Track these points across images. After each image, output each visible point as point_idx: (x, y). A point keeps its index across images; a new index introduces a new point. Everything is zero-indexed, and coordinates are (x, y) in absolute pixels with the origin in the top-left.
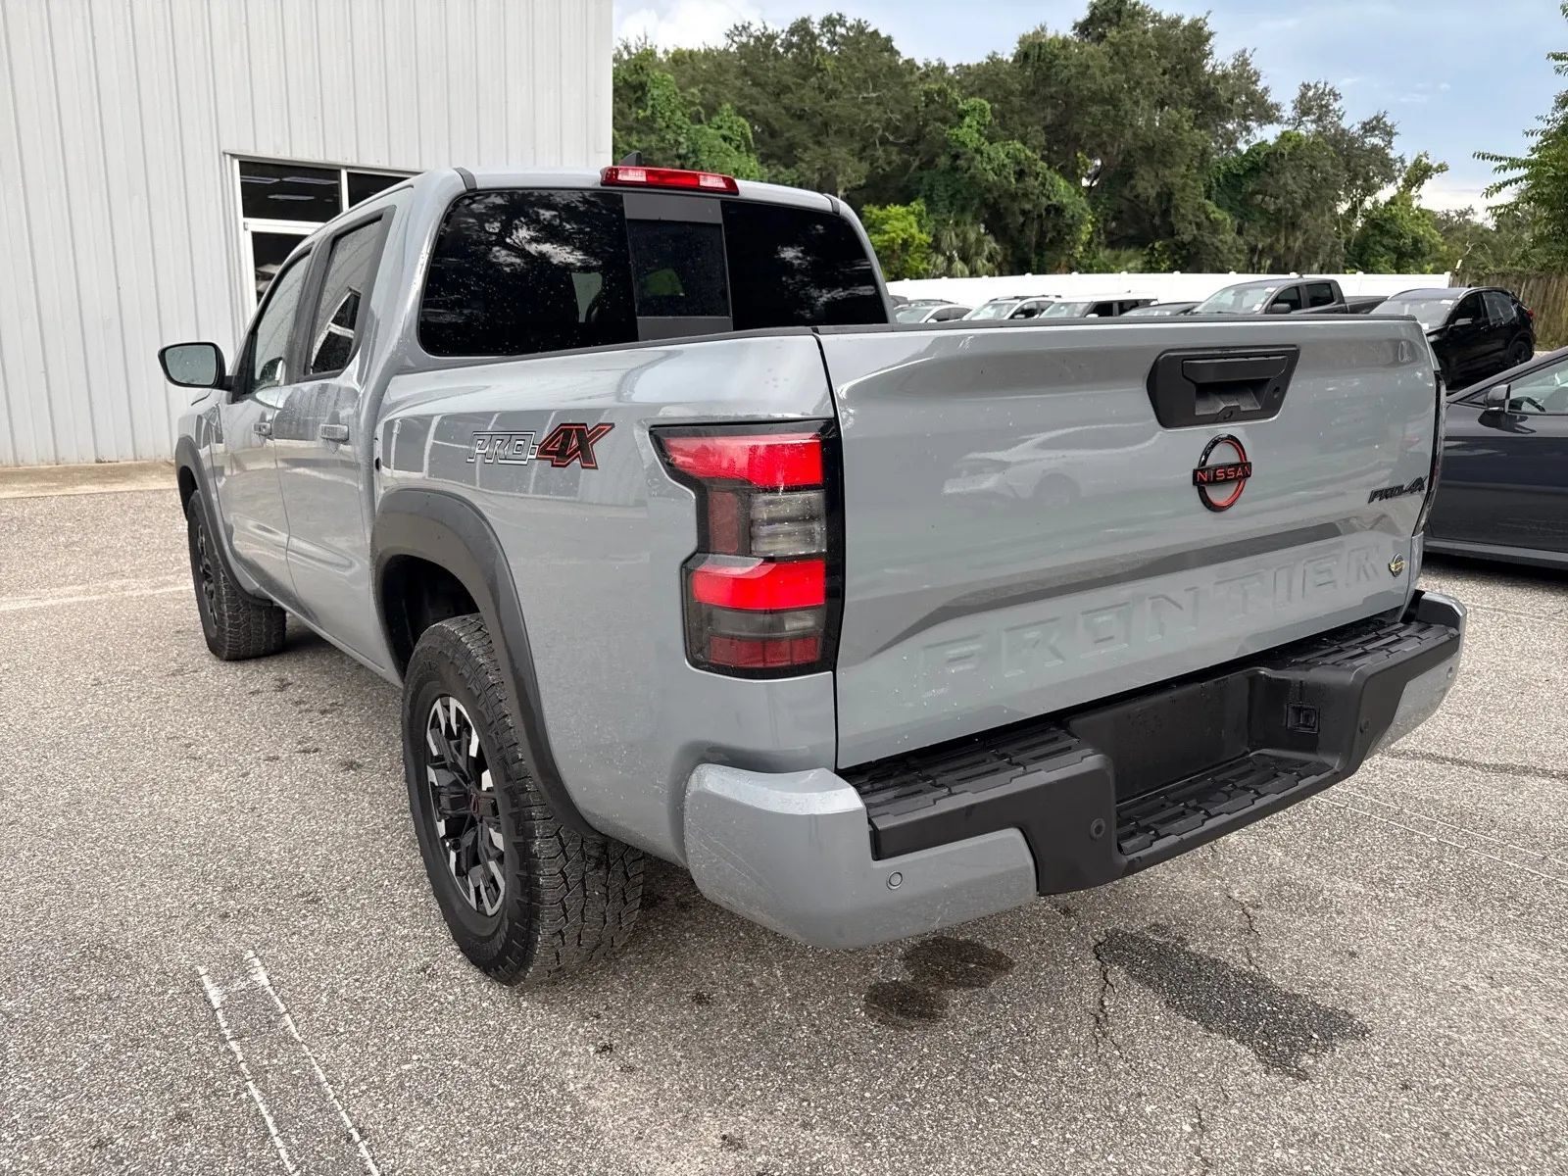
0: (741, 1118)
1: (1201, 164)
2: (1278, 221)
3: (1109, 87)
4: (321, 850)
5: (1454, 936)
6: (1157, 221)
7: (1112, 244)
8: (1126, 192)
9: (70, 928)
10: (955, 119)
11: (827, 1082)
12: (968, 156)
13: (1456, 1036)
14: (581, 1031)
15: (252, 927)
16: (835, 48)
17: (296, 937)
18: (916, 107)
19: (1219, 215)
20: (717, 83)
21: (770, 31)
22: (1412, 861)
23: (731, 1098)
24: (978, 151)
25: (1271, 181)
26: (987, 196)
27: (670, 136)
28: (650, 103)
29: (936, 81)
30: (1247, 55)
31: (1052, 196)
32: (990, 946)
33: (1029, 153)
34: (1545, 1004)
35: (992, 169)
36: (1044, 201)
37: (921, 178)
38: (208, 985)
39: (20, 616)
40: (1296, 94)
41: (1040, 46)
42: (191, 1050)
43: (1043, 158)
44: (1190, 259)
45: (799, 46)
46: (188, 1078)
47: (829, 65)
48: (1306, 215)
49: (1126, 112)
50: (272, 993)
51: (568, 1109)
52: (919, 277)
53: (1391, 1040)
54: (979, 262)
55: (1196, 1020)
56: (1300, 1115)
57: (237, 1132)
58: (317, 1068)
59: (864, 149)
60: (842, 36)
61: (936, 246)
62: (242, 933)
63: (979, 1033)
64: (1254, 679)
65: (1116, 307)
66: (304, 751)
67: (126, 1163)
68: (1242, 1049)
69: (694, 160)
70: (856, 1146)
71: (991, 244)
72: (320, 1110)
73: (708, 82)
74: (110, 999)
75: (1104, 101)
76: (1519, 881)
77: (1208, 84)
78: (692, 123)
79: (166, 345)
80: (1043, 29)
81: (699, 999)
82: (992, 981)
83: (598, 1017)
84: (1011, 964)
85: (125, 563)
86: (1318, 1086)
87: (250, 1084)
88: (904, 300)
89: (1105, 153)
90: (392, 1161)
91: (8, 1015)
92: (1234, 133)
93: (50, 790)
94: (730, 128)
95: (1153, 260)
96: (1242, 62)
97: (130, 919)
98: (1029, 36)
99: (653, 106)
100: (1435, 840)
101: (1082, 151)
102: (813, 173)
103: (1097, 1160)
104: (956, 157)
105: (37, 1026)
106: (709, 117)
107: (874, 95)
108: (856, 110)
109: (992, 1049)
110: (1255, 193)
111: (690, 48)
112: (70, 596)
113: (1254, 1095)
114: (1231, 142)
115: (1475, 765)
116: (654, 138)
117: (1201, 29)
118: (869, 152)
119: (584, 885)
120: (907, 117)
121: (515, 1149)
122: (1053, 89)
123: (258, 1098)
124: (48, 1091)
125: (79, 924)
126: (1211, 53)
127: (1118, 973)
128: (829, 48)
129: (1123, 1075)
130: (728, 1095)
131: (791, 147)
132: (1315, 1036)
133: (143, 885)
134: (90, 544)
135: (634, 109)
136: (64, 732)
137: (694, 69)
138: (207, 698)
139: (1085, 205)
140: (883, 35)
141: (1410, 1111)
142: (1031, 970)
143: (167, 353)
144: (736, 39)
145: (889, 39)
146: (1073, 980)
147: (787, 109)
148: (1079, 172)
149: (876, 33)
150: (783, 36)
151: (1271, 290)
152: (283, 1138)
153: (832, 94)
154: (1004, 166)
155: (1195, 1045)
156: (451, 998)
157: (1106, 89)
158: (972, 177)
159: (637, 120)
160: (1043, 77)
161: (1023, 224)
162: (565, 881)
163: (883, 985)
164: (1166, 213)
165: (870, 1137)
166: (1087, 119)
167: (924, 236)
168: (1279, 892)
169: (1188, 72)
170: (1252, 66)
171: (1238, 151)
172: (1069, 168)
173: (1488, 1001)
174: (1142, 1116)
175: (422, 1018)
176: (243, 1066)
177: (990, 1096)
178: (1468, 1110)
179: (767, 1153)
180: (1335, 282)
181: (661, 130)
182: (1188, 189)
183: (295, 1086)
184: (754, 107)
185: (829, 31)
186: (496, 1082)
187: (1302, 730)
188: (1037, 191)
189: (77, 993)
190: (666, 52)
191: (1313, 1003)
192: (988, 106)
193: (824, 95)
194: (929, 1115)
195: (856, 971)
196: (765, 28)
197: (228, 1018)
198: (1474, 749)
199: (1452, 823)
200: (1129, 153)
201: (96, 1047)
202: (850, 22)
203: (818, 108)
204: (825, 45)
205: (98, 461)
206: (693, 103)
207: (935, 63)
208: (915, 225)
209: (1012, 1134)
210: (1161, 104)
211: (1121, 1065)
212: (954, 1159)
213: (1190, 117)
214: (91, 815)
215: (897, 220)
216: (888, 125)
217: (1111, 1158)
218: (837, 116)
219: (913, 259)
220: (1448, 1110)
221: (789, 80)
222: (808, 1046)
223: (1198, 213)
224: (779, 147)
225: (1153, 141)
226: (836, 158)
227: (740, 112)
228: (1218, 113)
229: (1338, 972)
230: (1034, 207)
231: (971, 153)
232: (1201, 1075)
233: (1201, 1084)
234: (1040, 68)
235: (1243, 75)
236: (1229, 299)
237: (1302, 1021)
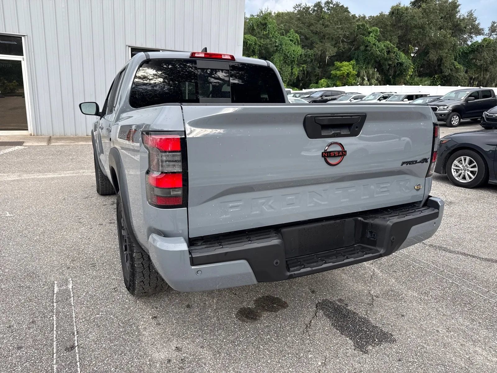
0: (184, 342)
1: (453, 49)
2: (480, 68)
3: (421, 23)
4: (102, 252)
5: (442, 314)
6: (437, 68)
7: (419, 76)
8: (426, 58)
9: (27, 267)
10: (367, 34)
11: (214, 335)
12: (371, 46)
13: (426, 346)
14: (150, 311)
15: (74, 272)
16: (329, 11)
17: (84, 276)
18: (354, 30)
19: (459, 66)
20: (290, 23)
21: (307, 6)
22: (439, 287)
23: (184, 336)
24: (374, 44)
25: (479, 55)
26: (377, 59)
27: (273, 40)
28: (268, 29)
29: (361, 22)
30: (472, 12)
31: (399, 59)
32: (283, 300)
33: (392, 45)
34: (463, 339)
35: (379, 50)
36: (396, 61)
37: (355, 53)
38: (56, 287)
39: (53, 179)
40: (490, 25)
41: (398, 10)
42: (44, 304)
43: (397, 47)
44: (447, 81)
45: (317, 11)
46: (39, 312)
47: (326, 17)
48: (491, 67)
49: (427, 32)
50: (71, 291)
51: (136, 333)
52: (352, 85)
53: (402, 345)
54: (373, 81)
55: (339, 330)
56: (359, 364)
57: (45, 328)
58: (74, 313)
59: (336, 44)
60: (331, 7)
61: (358, 75)
62: (71, 273)
63: (267, 326)
64: (356, 221)
65: (414, 97)
66: (110, 223)
67: (14, 333)
68: (350, 341)
69: (280, 47)
70: (214, 355)
71: (377, 75)
72: (69, 325)
73: (287, 22)
74: (29, 288)
75: (420, 28)
76: (475, 298)
77: (457, 22)
78: (281, 36)
79: (81, 103)
80: (400, 4)
81: (188, 306)
82: (279, 310)
83: (157, 308)
84: (288, 306)
85: (86, 165)
86: (369, 356)
87: (54, 315)
88: (344, 92)
89: (419, 45)
90: (82, 342)
91: (2, 289)
92: (466, 38)
93: (39, 228)
94: (293, 37)
95: (434, 81)
96: (471, 14)
97: (44, 266)
98: (395, 6)
99: (269, 30)
100: (451, 281)
101: (411, 45)
102: (319, 51)
103: (286, 369)
104: (367, 46)
105: (8, 293)
106: (286, 34)
107: (340, 26)
108: (334, 31)
109: (269, 331)
110: (472, 59)
111: (282, 12)
112: (68, 174)
113: (347, 356)
114: (465, 41)
115: (478, 258)
116: (268, 40)
117: (456, 3)
118: (338, 45)
119: (149, 268)
120: (351, 33)
121: (117, 343)
122: (402, 24)
123: (55, 319)
124: (3, 311)
125: (30, 266)
126: (459, 11)
127: (321, 313)
128: (327, 11)
129: (307, 344)
130: (184, 335)
131: (312, 43)
132: (377, 340)
133: (51, 257)
134: (78, 159)
135: (262, 31)
136: (49, 212)
137: (282, 19)
138: (91, 206)
139: (411, 62)
140: (345, 7)
141: (397, 368)
142: (293, 309)
143: (82, 105)
144: (296, 9)
145: (347, 8)
146: (305, 313)
147: (312, 31)
148: (409, 51)
149: (342, 6)
150: (312, 8)
151: (468, 92)
152: (56, 331)
153: (327, 26)
154: (383, 49)
155: (335, 338)
156: (118, 298)
157: (420, 24)
158: (372, 53)
159: (263, 35)
160: (399, 20)
161: (389, 69)
162: (143, 266)
163: (244, 308)
164: (439, 66)
165: (219, 353)
166: (413, 34)
167: (354, 72)
168: (387, 293)
169: (450, 18)
170: (474, 16)
171: (467, 45)
172: (406, 50)
173: (443, 336)
174: (307, 358)
175: (108, 302)
176: (55, 310)
177: (262, 345)
178: (418, 370)
179: (187, 354)
180: (492, 90)
181: (271, 38)
182: (448, 58)
183: (66, 317)
184: (301, 30)
185: (327, 6)
186: (120, 323)
187: (372, 239)
188: (394, 58)
189: (21, 285)
190: (275, 13)
191: (381, 330)
192: (379, 30)
193: (324, 27)
194: (240, 349)
195: (238, 303)
196: (306, 5)
197: (57, 296)
198: (481, 252)
199: (460, 277)
200: (427, 45)
201: (20, 300)
202: (334, 3)
203: (321, 31)
204: (326, 10)
205: (87, 135)
206: (281, 29)
207: (362, 16)
208: (352, 68)
209: (263, 358)
210: (440, 29)
211: (308, 341)
212: (241, 363)
213: (450, 33)
214: (46, 236)
215: (345, 66)
216: (345, 36)
217: (290, 369)
218: (328, 33)
219: (350, 79)
220: (411, 370)
221: (313, 22)
222: (214, 324)
223: (451, 66)
224: (308, 43)
225: (436, 41)
226: (326, 47)
227: (296, 32)
228: (460, 32)
229: (395, 321)
230: (393, 63)
231: (372, 45)
232: (332, 348)
233: (331, 350)
234: (397, 17)
235: (471, 19)
236: (453, 95)
237: (374, 335)
